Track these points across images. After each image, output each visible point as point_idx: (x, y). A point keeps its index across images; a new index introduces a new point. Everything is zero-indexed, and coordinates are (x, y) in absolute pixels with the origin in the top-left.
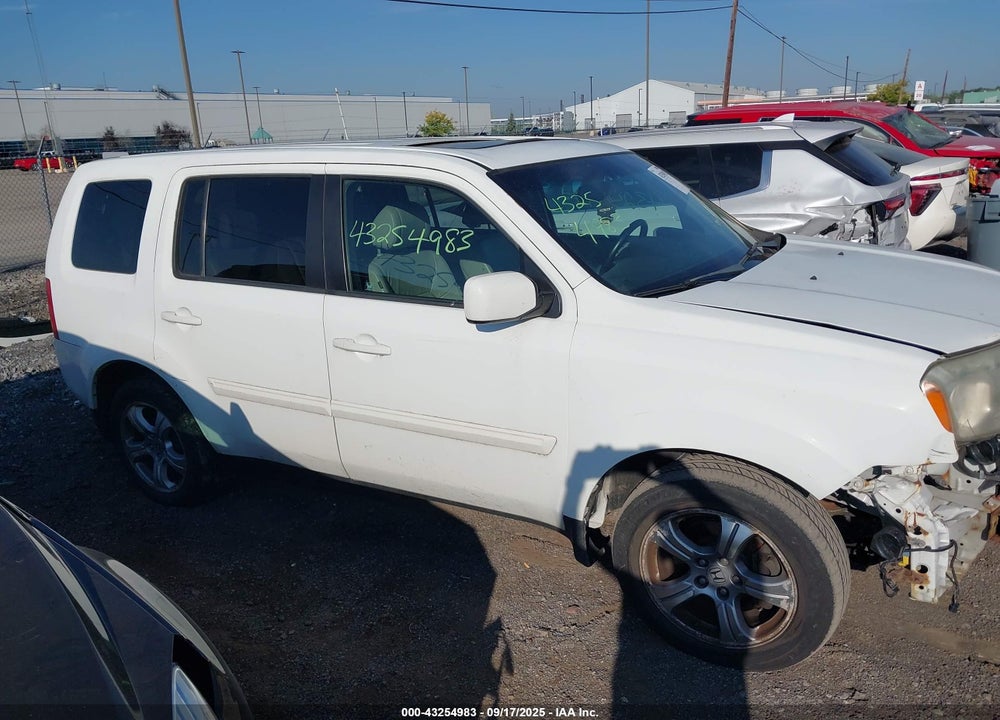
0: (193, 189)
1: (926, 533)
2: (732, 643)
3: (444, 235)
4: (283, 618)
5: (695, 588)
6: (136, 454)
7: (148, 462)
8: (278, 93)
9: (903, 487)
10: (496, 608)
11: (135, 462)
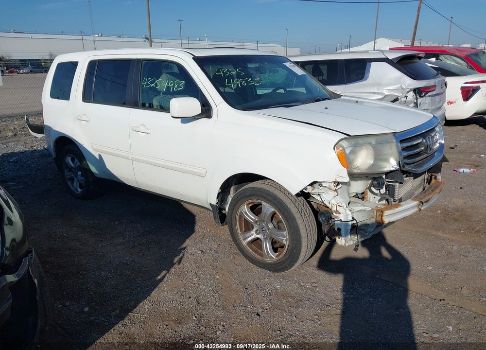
0: (92, 65)
1: (340, 213)
2: (268, 259)
3: (174, 83)
4: (103, 240)
5: (255, 235)
6: (68, 177)
7: (72, 180)
8: (199, 40)
9: (331, 193)
10: (188, 243)
11: (68, 180)
